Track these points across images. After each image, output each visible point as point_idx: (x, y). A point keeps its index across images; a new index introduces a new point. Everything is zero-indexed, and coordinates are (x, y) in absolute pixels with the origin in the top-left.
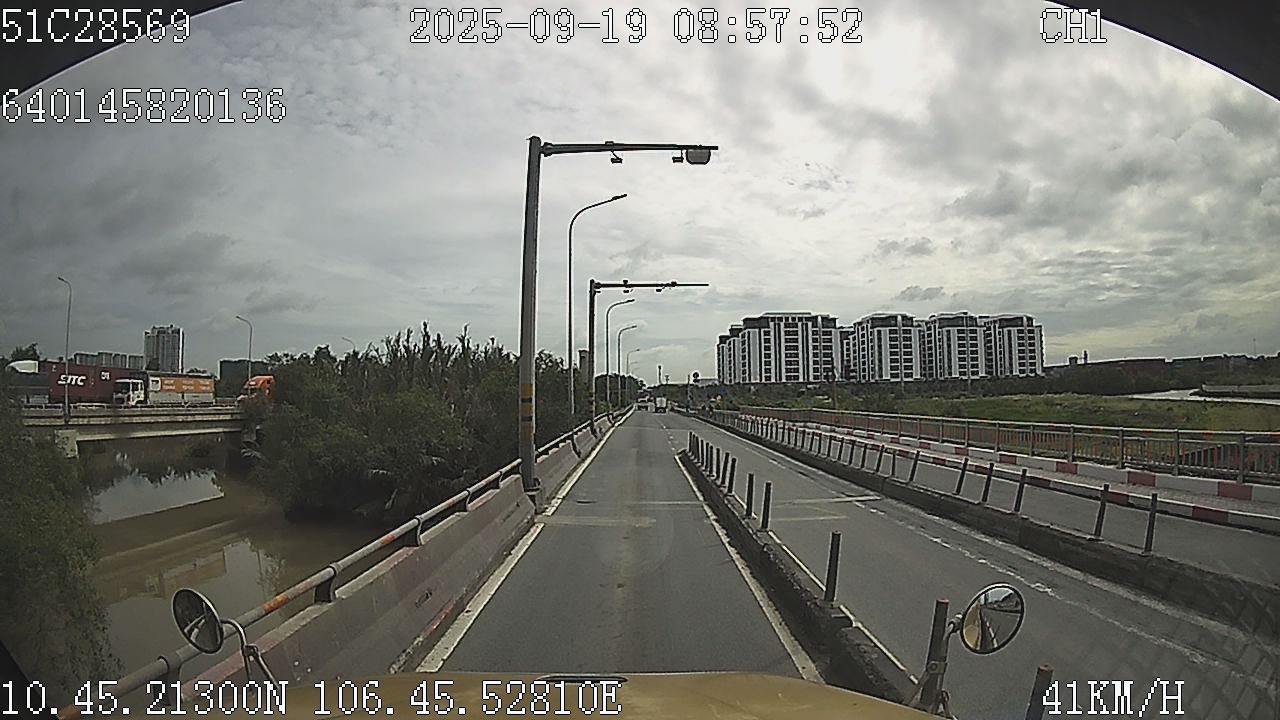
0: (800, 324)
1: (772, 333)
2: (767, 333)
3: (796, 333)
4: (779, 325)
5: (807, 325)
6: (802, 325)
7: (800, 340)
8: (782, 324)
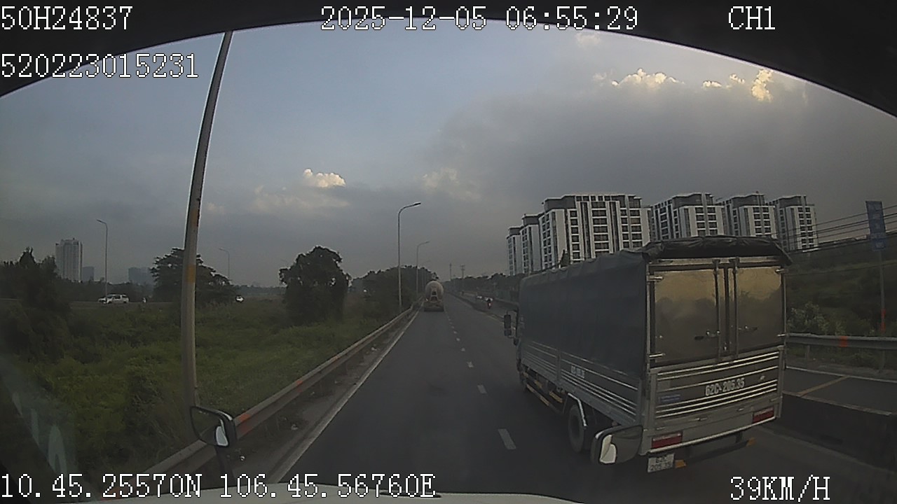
0: (607, 203)
1: (579, 214)
2: (574, 214)
3: (604, 213)
4: (586, 203)
5: (614, 203)
6: (610, 203)
7: (609, 221)
8: (589, 203)
